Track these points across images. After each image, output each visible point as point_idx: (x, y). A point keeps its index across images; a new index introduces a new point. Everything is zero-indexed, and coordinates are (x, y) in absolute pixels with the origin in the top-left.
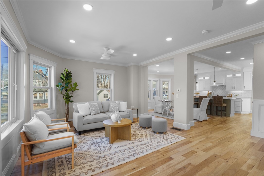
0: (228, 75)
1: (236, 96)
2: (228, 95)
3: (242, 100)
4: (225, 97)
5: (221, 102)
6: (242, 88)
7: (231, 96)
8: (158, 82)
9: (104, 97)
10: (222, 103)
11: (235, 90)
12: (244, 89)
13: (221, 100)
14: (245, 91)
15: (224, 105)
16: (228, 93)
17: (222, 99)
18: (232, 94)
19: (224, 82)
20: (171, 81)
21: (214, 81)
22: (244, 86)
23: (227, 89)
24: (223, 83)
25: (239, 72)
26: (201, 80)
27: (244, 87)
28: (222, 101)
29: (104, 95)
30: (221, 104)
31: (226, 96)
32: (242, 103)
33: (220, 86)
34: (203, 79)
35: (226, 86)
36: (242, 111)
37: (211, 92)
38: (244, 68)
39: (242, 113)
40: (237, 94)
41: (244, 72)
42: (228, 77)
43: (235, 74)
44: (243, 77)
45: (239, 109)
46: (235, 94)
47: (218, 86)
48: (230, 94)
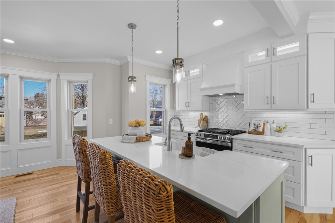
0: (249, 56)
1: (278, 132)
2: (252, 128)
4: (244, 132)
6: (303, 101)
7: (261, 130)
9: (84, 120)
11: (276, 110)
12: (311, 105)
16: (251, 120)
18: (264, 125)
22: (311, 92)
25: (289, 37)
31: (247, 130)
32: (309, 167)
33: (230, 97)
34: (186, 76)
35: (243, 94)
36: (305, 205)
37: (206, 116)
38: (311, 17)
39: (305, 212)
40: (282, 126)
41: (310, 35)
42: (250, 61)
43: (274, 49)
44: (306, 53)
45: (294, 192)
46: (275, 126)
47: (224, 97)
48: (259, 124)
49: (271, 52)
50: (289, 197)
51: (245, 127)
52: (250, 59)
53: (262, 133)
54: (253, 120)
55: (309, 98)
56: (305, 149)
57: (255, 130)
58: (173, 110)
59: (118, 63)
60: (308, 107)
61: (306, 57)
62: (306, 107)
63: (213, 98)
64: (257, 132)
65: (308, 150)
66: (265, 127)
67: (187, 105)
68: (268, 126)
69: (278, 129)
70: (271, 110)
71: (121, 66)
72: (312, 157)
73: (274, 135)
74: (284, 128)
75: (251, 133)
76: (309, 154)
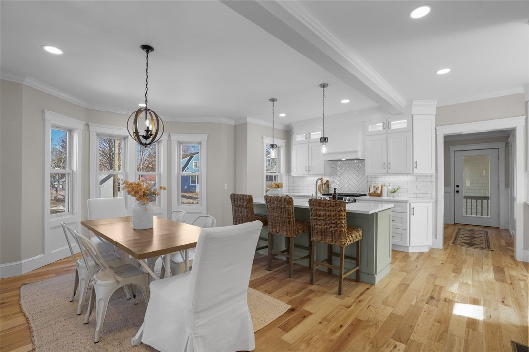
0: (369, 126)
1: (393, 193)
2: (372, 191)
3: (412, 206)
4: (365, 195)
5: (341, 228)
6: (409, 167)
7: (379, 192)
10: (345, 230)
11: (391, 174)
12: (415, 169)
13: (340, 219)
14: (417, 176)
15: (356, 236)
16: (371, 183)
17: (344, 215)
18: (382, 187)
19: (359, 148)
21: (324, 140)
22: (415, 160)
23: (369, 168)
24: (356, 152)
25: (399, 115)
26: (300, 143)
27: (414, 165)
28: (344, 222)
30: (341, 237)
31: (367, 194)
32: (412, 216)
33: (351, 161)
34: (306, 138)
35: (365, 160)
36: (409, 245)
37: (328, 181)
38: (414, 103)
39: (409, 251)
41: (414, 116)
42: (370, 130)
43: (389, 123)
44: (411, 130)
45: (403, 236)
46: (390, 188)
47: (346, 162)
48: (378, 187)
49: (387, 126)
50: (398, 241)
51: (366, 190)
52: (370, 129)
53: (380, 195)
54: (373, 183)
56: (410, 203)
57: (374, 192)
58: (288, 174)
59: (232, 122)
61: (411, 133)
62: (412, 172)
63: (335, 162)
64: (376, 194)
65: (411, 204)
66: (383, 189)
67: (307, 170)
68: (385, 188)
69: (393, 191)
70: (387, 174)
71: (235, 125)
72: (413, 208)
73: (390, 197)
74: (397, 189)
75: (370, 195)
76: (412, 207)
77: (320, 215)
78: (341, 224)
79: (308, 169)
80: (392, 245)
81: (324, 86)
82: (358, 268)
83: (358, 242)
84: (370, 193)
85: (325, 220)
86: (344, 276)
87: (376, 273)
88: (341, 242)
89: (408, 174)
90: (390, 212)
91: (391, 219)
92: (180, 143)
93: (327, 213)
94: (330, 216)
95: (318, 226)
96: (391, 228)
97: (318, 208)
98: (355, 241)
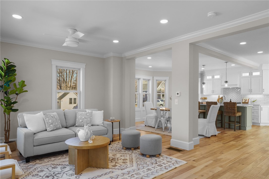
0: (243, 74)
2: (244, 101)
4: (240, 103)
5: (235, 111)
6: (261, 91)
7: (247, 102)
8: (150, 82)
9: (70, 103)
10: (236, 111)
11: (253, 94)
13: (235, 108)
14: (264, 95)
15: (239, 114)
17: (236, 106)
19: (238, 83)
20: (169, 80)
21: (226, 82)
22: (263, 88)
23: (242, 92)
24: (237, 85)
26: (209, 80)
28: (236, 109)
29: (70, 100)
30: (235, 113)
31: (241, 103)
32: (261, 111)
33: (234, 88)
34: (212, 78)
35: (241, 88)
37: (222, 97)
38: (263, 65)
39: (260, 125)
40: (255, 100)
41: (263, 70)
42: (243, 76)
45: (257, 119)
46: (252, 100)
47: (232, 89)
49: (251, 74)
50: (255, 121)
51: (241, 101)
53: (247, 103)
54: (244, 98)
55: (263, 90)
57: (245, 102)
60: (262, 93)
61: (262, 77)
65: (261, 106)
66: (249, 101)
68: (250, 100)
69: (254, 101)
70: (251, 94)
73: (252, 103)
75: (243, 103)
76: (261, 107)
77: (228, 107)
78: (235, 109)
79: (213, 92)
80: (252, 123)
81: (226, 62)
82: (240, 125)
83: (240, 116)
84: (243, 102)
85: (230, 109)
86: (236, 126)
87: (246, 127)
88: (235, 115)
89: (260, 94)
90: (251, 107)
91: (252, 112)
92: (157, 80)
93: (230, 106)
94: (231, 107)
95: (227, 111)
96: (252, 116)
97: (227, 105)
98: (239, 115)
